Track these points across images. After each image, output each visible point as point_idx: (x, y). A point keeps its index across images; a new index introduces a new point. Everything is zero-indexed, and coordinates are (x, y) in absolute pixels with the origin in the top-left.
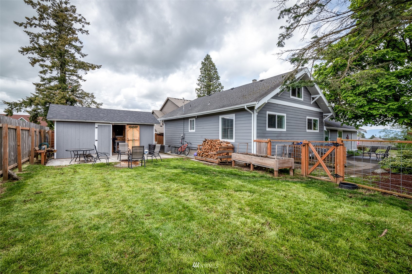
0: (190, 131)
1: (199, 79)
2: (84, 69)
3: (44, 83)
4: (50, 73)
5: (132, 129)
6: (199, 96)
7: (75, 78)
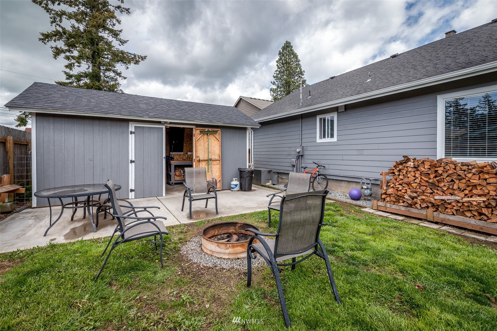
0: (319, 140)
1: (275, 75)
2: (125, 63)
3: (70, 81)
4: (78, 66)
5: (206, 136)
6: (275, 99)
7: (112, 74)
